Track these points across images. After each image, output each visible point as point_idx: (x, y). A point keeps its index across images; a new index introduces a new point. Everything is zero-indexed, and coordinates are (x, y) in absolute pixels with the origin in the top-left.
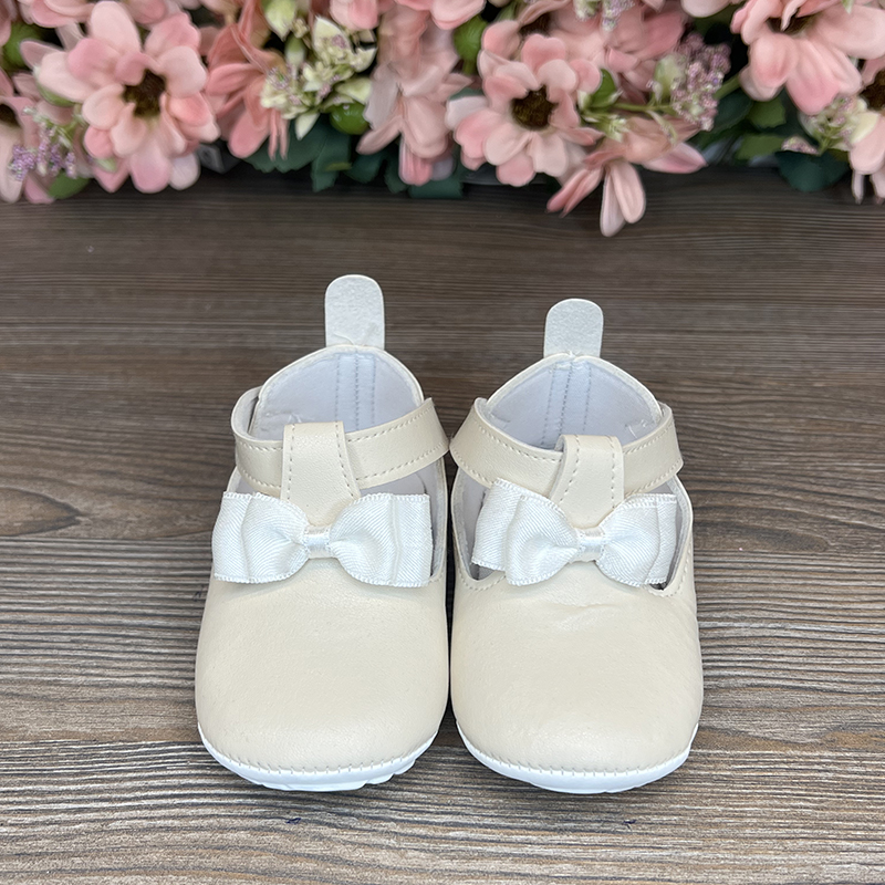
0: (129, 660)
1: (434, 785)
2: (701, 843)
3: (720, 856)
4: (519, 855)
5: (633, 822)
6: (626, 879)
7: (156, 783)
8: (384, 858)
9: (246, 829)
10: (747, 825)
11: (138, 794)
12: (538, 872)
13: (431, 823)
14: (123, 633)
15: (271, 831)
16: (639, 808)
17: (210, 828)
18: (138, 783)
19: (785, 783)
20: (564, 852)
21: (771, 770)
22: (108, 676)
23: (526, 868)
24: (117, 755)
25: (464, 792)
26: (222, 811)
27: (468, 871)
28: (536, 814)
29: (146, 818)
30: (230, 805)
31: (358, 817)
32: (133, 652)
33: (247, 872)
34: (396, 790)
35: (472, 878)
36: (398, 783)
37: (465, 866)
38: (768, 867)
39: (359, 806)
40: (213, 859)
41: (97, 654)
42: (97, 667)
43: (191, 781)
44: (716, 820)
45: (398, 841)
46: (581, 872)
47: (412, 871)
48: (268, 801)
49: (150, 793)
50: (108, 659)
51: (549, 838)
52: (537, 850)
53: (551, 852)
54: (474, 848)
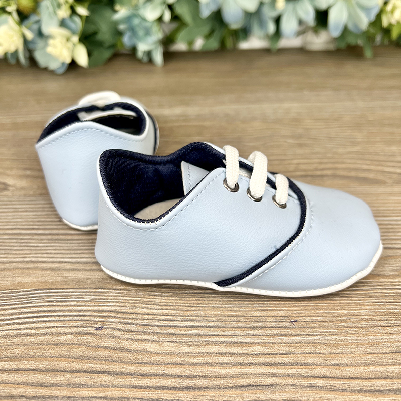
0: (22, 250)
1: (181, 306)
2: (337, 332)
3: (349, 338)
4: (230, 343)
5: (296, 321)
6: (294, 354)
7: (25, 310)
8: (150, 347)
9: (71, 334)
10: (362, 320)
11: (14, 317)
12: (241, 352)
13: (178, 327)
14: (21, 237)
15: (85, 334)
16: (299, 313)
17: (52, 334)
18: (15, 311)
19: (381, 296)
20: (256, 340)
21: (372, 290)
22: (10, 258)
23: (233, 350)
24: (6, 297)
25: (198, 308)
26: (59, 324)
27: (199, 353)
28: (239, 319)
29: (16, 329)
30: (64, 321)
31: (136, 325)
32: (25, 246)
33: (69, 358)
34: (159, 309)
35: (202, 357)
36: (160, 305)
37: (197, 350)
38: (378, 343)
39: (137, 319)
40: (50, 351)
41: (6, 248)
42: (5, 254)
43: (45, 309)
44: (344, 318)
45: (159, 338)
46: (266, 351)
47: (166, 354)
48: (86, 318)
49: (20, 316)
50: (11, 250)
51: (247, 332)
52: (240, 339)
53: (248, 340)
54: (203, 339)
